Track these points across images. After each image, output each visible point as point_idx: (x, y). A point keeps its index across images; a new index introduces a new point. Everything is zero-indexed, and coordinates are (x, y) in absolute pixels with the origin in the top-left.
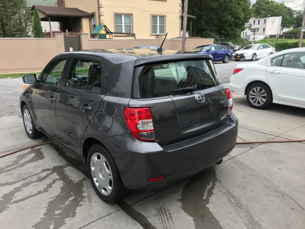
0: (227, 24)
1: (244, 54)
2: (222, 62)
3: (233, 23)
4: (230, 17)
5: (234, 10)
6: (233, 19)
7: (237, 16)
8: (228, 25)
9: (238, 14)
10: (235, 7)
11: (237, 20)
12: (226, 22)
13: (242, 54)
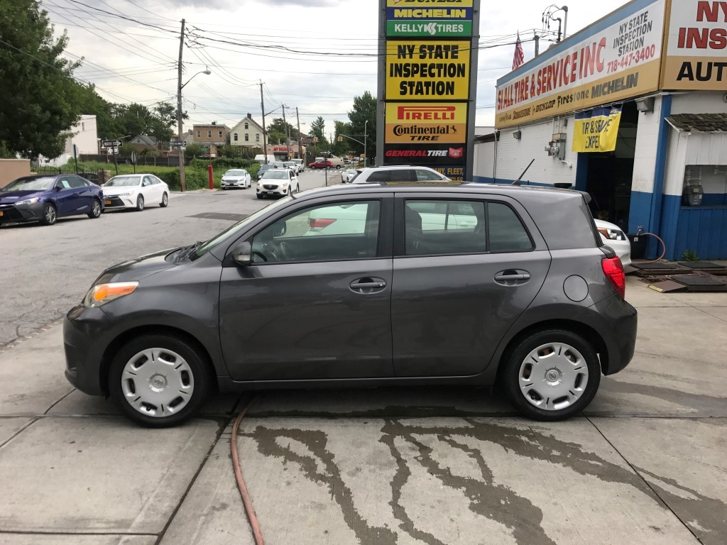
0: (32, 125)
1: (120, 197)
2: (86, 216)
3: (46, 122)
4: (38, 108)
5: (44, 92)
6: (48, 114)
7: (54, 107)
8: (36, 126)
9: (56, 102)
10: (45, 86)
11: (58, 118)
12: (28, 118)
13: (116, 197)
